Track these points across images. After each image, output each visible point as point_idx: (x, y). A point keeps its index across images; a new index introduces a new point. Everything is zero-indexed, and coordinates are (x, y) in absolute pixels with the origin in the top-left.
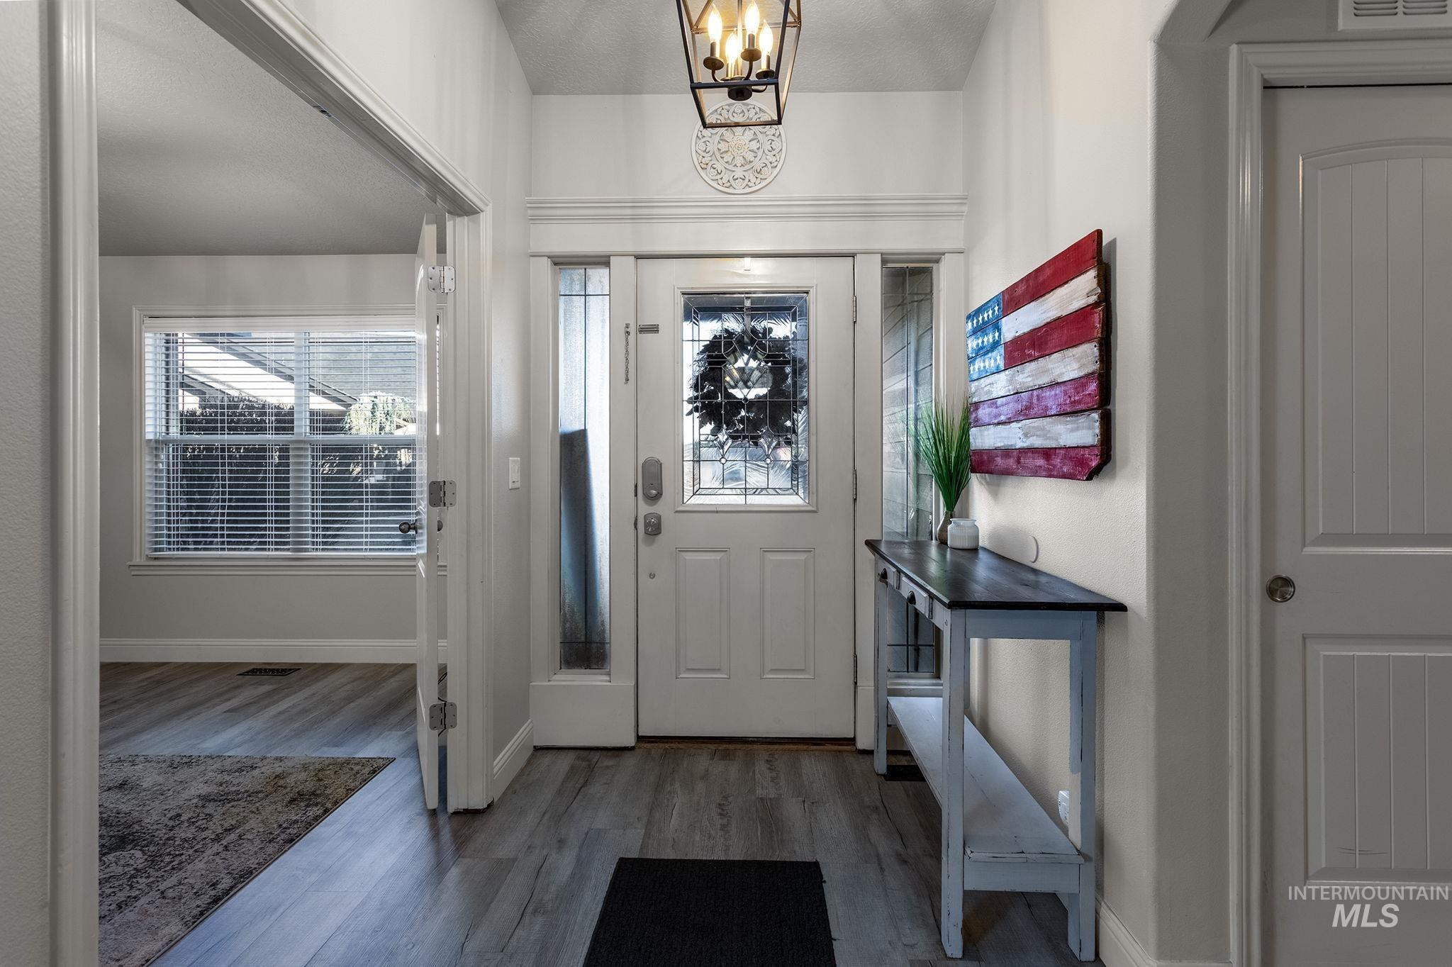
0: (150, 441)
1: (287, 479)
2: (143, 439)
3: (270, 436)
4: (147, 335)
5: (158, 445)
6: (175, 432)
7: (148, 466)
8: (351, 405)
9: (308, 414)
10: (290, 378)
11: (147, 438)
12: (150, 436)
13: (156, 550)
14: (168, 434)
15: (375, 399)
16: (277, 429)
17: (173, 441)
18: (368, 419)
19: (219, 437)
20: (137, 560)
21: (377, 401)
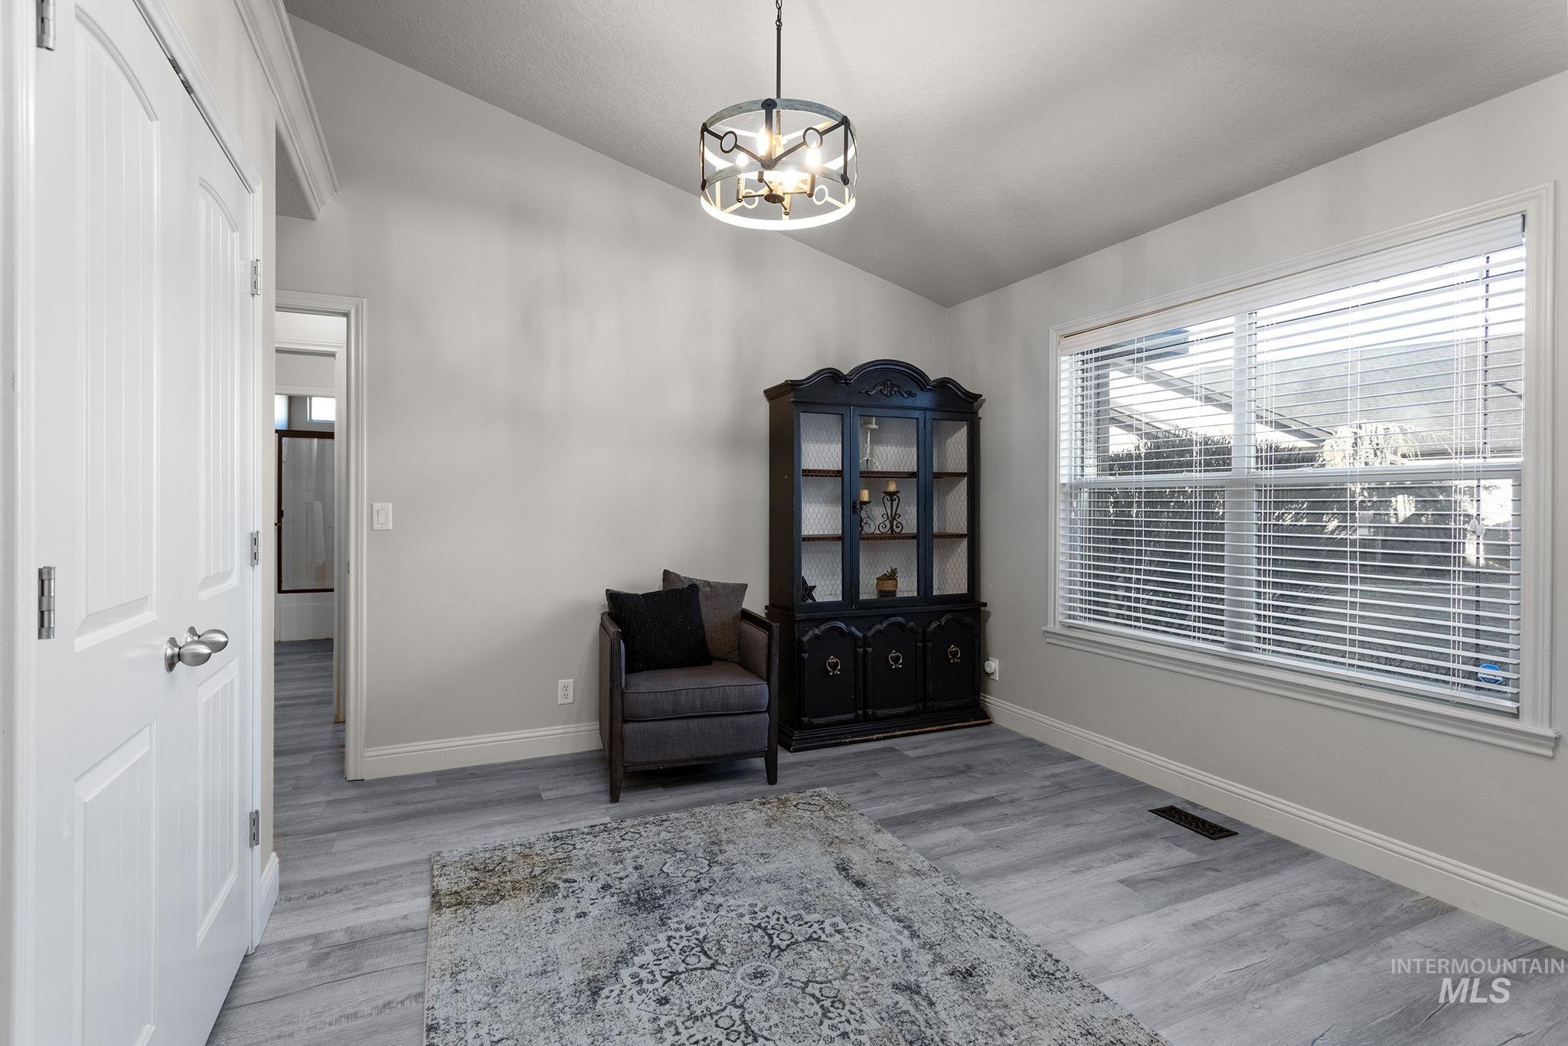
0: (1064, 485)
1: (1222, 526)
2: (1058, 483)
3: (1198, 474)
4: (1063, 358)
5: (1074, 490)
6: (1091, 472)
7: (1062, 515)
8: (1324, 440)
9: (1253, 449)
10: (1227, 407)
11: (1062, 482)
12: (1064, 480)
13: (1070, 617)
14: (1082, 476)
15: (1358, 431)
16: (1208, 463)
17: (1088, 484)
18: (1347, 456)
19: (1134, 478)
20: (1050, 627)
21: (1361, 433)
